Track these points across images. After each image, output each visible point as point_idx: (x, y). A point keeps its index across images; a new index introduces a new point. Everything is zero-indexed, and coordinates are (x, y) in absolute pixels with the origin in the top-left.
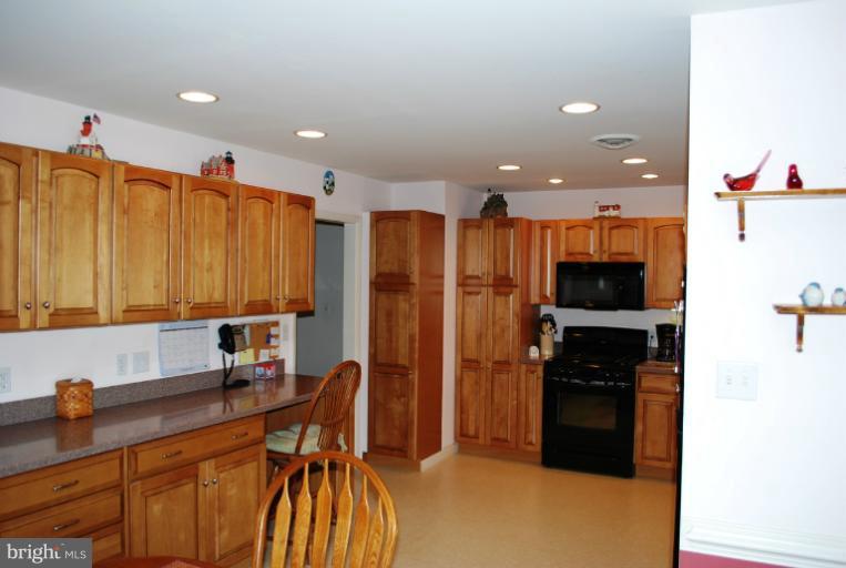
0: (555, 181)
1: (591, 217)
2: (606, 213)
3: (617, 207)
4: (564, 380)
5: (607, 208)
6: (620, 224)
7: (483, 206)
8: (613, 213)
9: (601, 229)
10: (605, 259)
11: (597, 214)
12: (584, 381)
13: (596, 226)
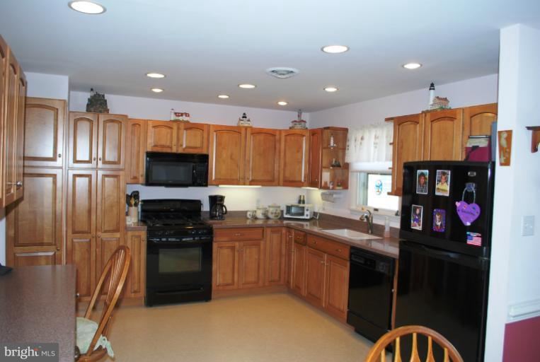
0: (157, 90)
1: (168, 120)
2: (181, 118)
3: (187, 115)
4: (164, 239)
5: (182, 115)
6: (191, 127)
7: (87, 102)
8: (184, 118)
9: (178, 129)
10: (180, 151)
11: (173, 117)
12: (177, 238)
13: (175, 128)
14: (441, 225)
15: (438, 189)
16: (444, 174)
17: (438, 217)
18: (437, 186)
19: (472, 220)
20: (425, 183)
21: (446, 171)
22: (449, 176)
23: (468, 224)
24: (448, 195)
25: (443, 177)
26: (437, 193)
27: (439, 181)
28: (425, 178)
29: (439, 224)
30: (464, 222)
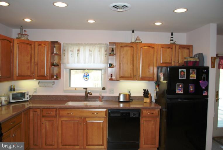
14: (193, 90)
15: (191, 76)
16: (194, 71)
17: (191, 87)
18: (190, 76)
19: (205, 86)
20: (184, 74)
21: (194, 70)
22: (196, 72)
23: (204, 88)
24: (195, 78)
25: (193, 72)
26: (190, 78)
27: (192, 73)
28: (184, 73)
29: (192, 90)
30: (202, 88)
